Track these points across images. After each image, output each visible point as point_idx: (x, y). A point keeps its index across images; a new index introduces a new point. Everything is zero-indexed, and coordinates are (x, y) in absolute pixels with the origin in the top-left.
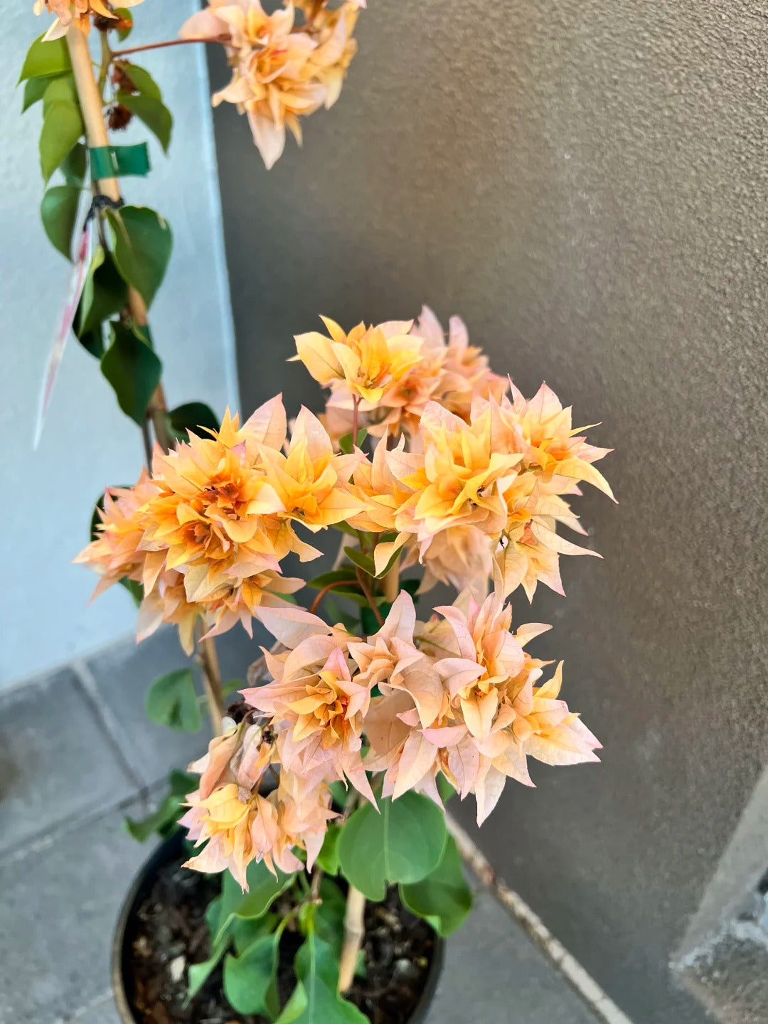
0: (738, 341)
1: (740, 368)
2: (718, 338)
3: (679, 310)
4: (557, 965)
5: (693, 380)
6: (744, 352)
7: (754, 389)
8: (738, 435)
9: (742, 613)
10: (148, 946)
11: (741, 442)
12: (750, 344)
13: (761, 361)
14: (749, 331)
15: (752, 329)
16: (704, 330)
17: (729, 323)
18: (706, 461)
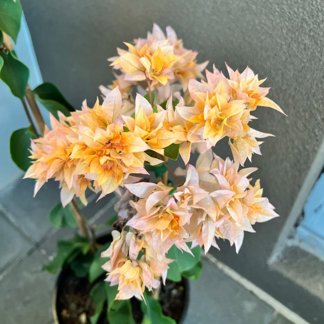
0: (282, 19)
1: (283, 30)
2: (273, 19)
3: (254, 7)
4: (222, 271)
5: (262, 37)
6: (285, 23)
7: (290, 39)
8: (284, 58)
9: (290, 130)
10: (68, 313)
11: (285, 62)
12: (287, 19)
13: (293, 27)
14: (287, 14)
15: (288, 13)
16: (266, 15)
17: (278, 12)
18: (270, 70)
